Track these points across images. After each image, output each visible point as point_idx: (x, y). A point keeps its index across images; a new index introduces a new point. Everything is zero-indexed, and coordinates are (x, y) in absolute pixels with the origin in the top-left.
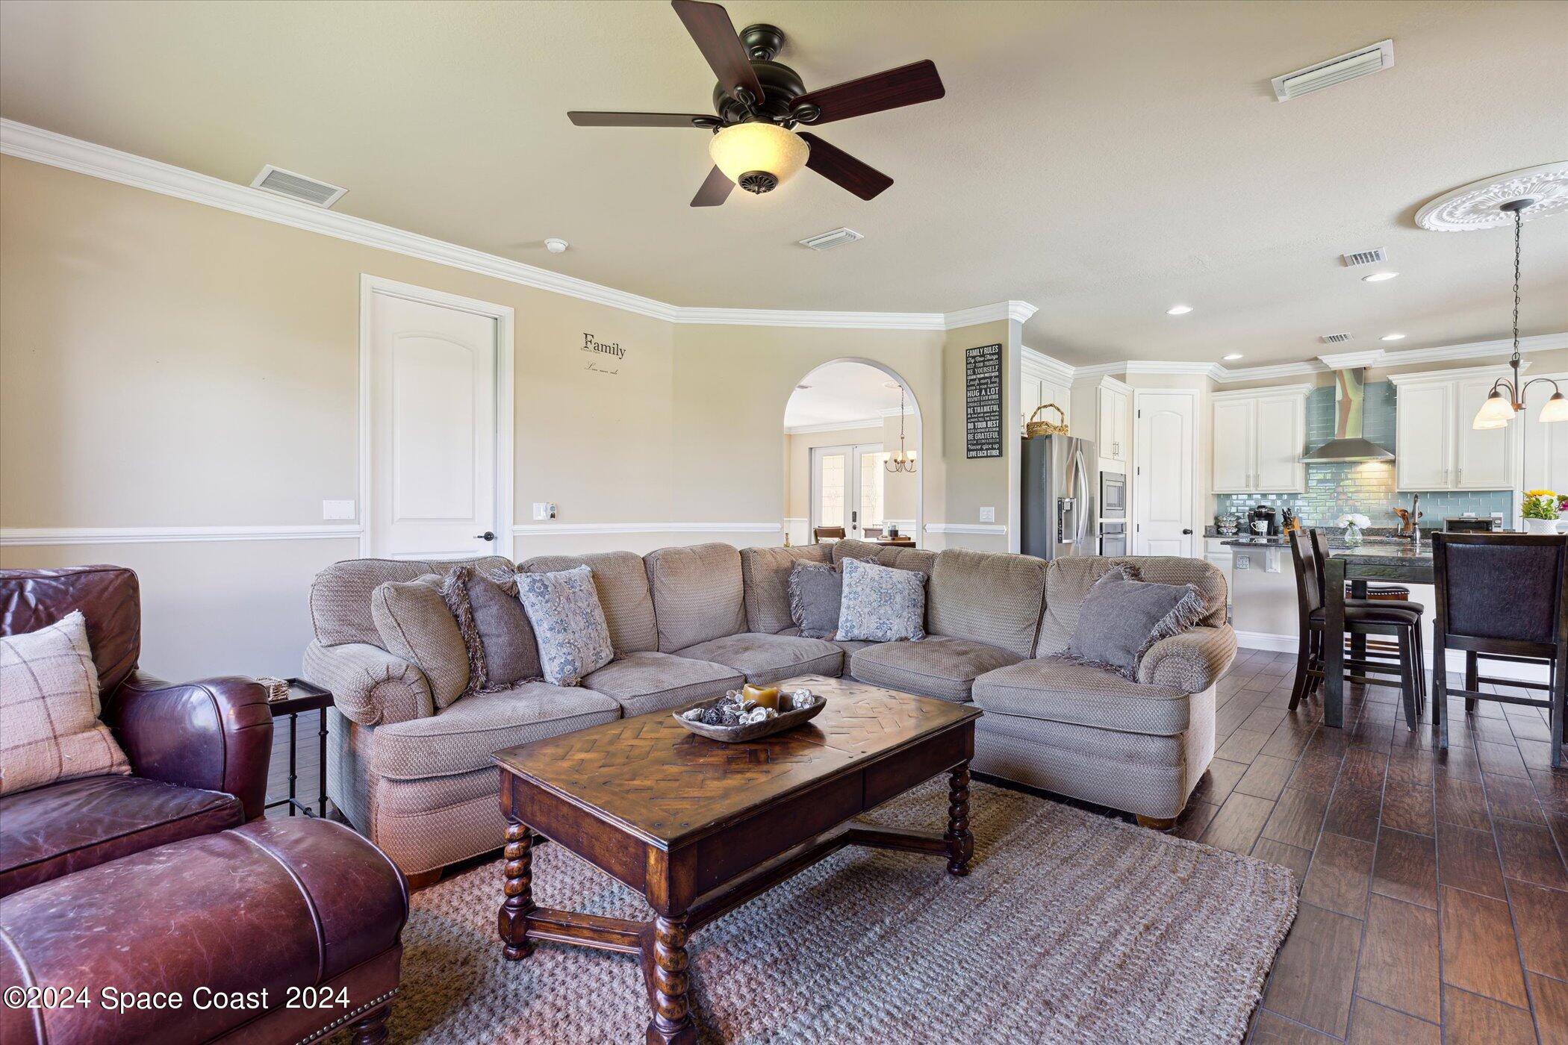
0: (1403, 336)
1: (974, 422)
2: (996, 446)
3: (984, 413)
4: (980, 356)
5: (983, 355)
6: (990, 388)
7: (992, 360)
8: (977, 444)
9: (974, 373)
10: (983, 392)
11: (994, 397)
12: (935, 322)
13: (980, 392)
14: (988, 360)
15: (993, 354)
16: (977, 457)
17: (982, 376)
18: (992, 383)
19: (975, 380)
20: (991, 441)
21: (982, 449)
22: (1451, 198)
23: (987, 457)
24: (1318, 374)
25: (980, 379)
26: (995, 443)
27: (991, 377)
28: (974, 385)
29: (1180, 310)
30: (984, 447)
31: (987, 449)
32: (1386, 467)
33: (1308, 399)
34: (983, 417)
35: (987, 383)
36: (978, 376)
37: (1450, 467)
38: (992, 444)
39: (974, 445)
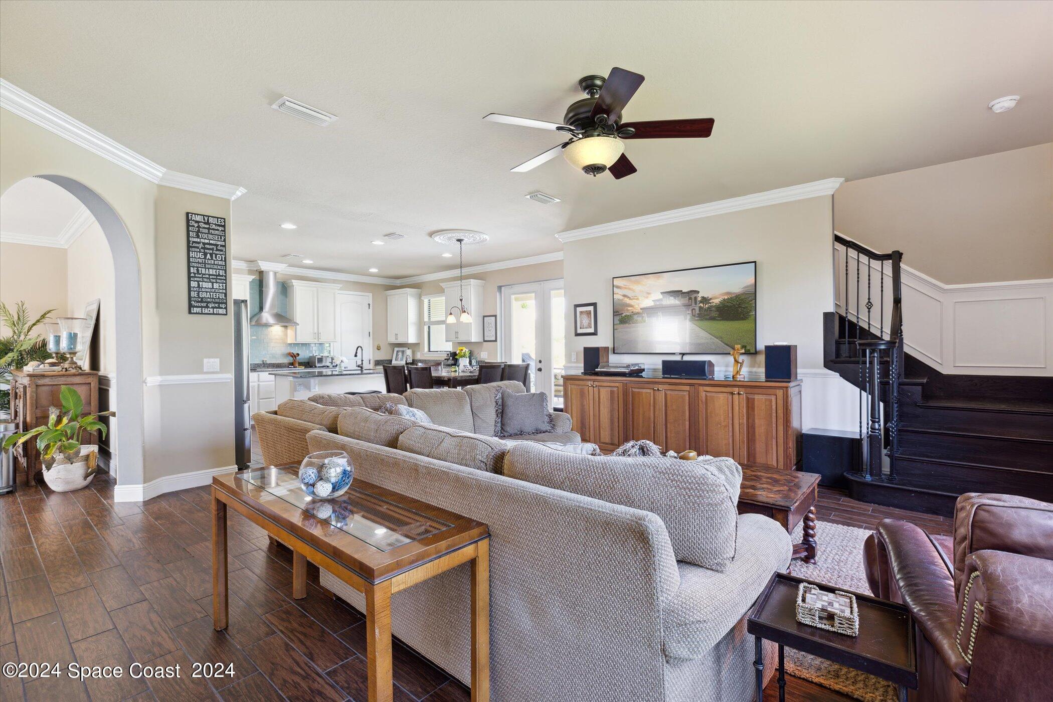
0: (312, 262)
1: (198, 282)
2: (223, 306)
3: (209, 275)
4: (205, 223)
5: (208, 223)
6: (216, 255)
7: (218, 230)
8: (202, 302)
9: (198, 237)
10: (208, 256)
11: (220, 263)
12: (154, 172)
13: (205, 254)
14: (214, 229)
15: (219, 225)
16: (202, 313)
17: (208, 241)
18: (217, 250)
19: (199, 243)
20: (218, 301)
21: (207, 307)
23: (213, 314)
25: (204, 244)
26: (222, 303)
27: (217, 245)
28: (198, 248)
30: (210, 305)
31: (213, 308)
32: (282, 329)
33: (250, 282)
34: (209, 278)
35: (213, 249)
36: (203, 241)
37: (316, 331)
38: (219, 303)
39: (198, 302)
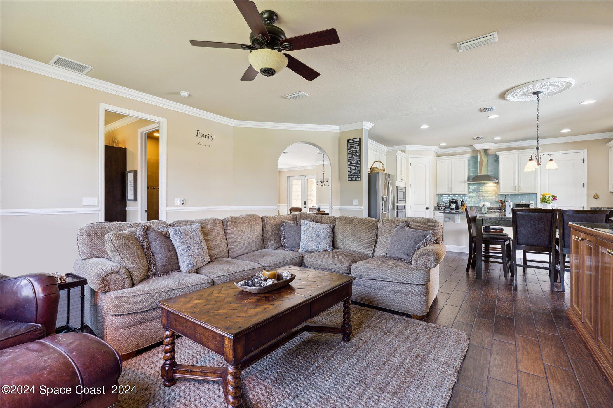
1: (350, 167)
2: (359, 176)
3: (354, 164)
4: (353, 142)
5: (354, 142)
6: (356, 154)
7: (357, 144)
8: (352, 176)
9: (350, 149)
10: (354, 156)
11: (358, 158)
12: (335, 129)
13: (353, 156)
14: (356, 144)
15: (357, 141)
16: (352, 181)
17: (353, 150)
18: (357, 152)
19: (351, 151)
20: (357, 174)
21: (353, 178)
22: (516, 90)
23: (355, 180)
24: (472, 151)
25: (353, 151)
26: (359, 175)
27: (357, 150)
28: (350, 153)
29: (424, 127)
31: (355, 178)
32: (495, 185)
33: (469, 160)
34: (354, 165)
35: (355, 153)
36: (352, 150)
38: (357, 175)
39: (351, 176)
